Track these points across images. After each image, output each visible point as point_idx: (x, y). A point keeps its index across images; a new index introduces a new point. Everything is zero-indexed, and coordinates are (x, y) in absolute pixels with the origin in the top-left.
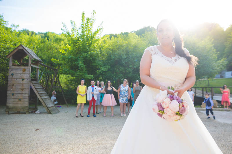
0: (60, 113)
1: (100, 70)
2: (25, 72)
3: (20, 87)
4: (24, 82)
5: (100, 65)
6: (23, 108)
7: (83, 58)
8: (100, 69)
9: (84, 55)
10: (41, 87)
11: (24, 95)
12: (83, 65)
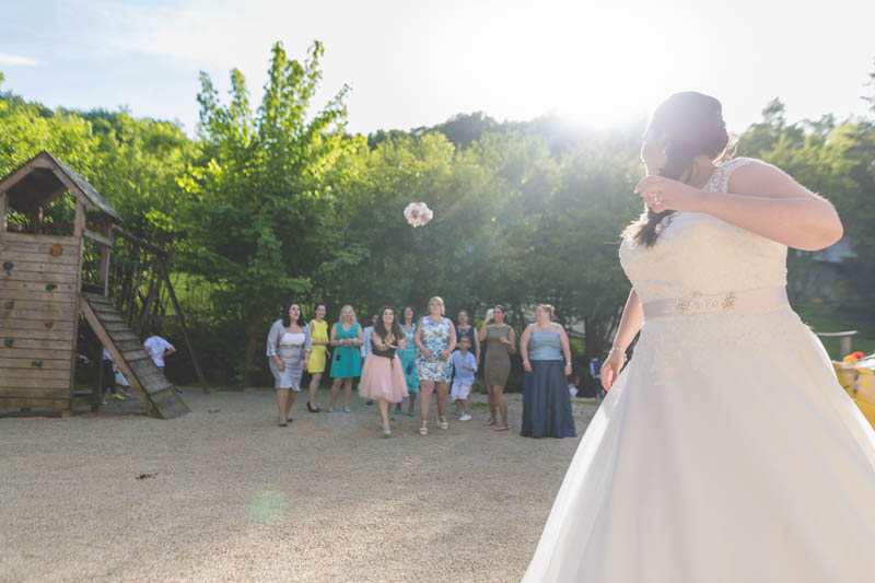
0: (189, 415)
1: (335, 263)
2: (62, 257)
3: (39, 316)
4: (56, 296)
5: (333, 243)
6: (50, 396)
7: (270, 217)
8: (333, 258)
9: (276, 203)
10: (117, 318)
11: (53, 345)
12: (273, 240)
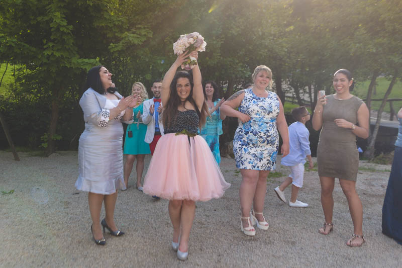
1: (121, 43)
5: (118, 26)
12: (65, 23)
